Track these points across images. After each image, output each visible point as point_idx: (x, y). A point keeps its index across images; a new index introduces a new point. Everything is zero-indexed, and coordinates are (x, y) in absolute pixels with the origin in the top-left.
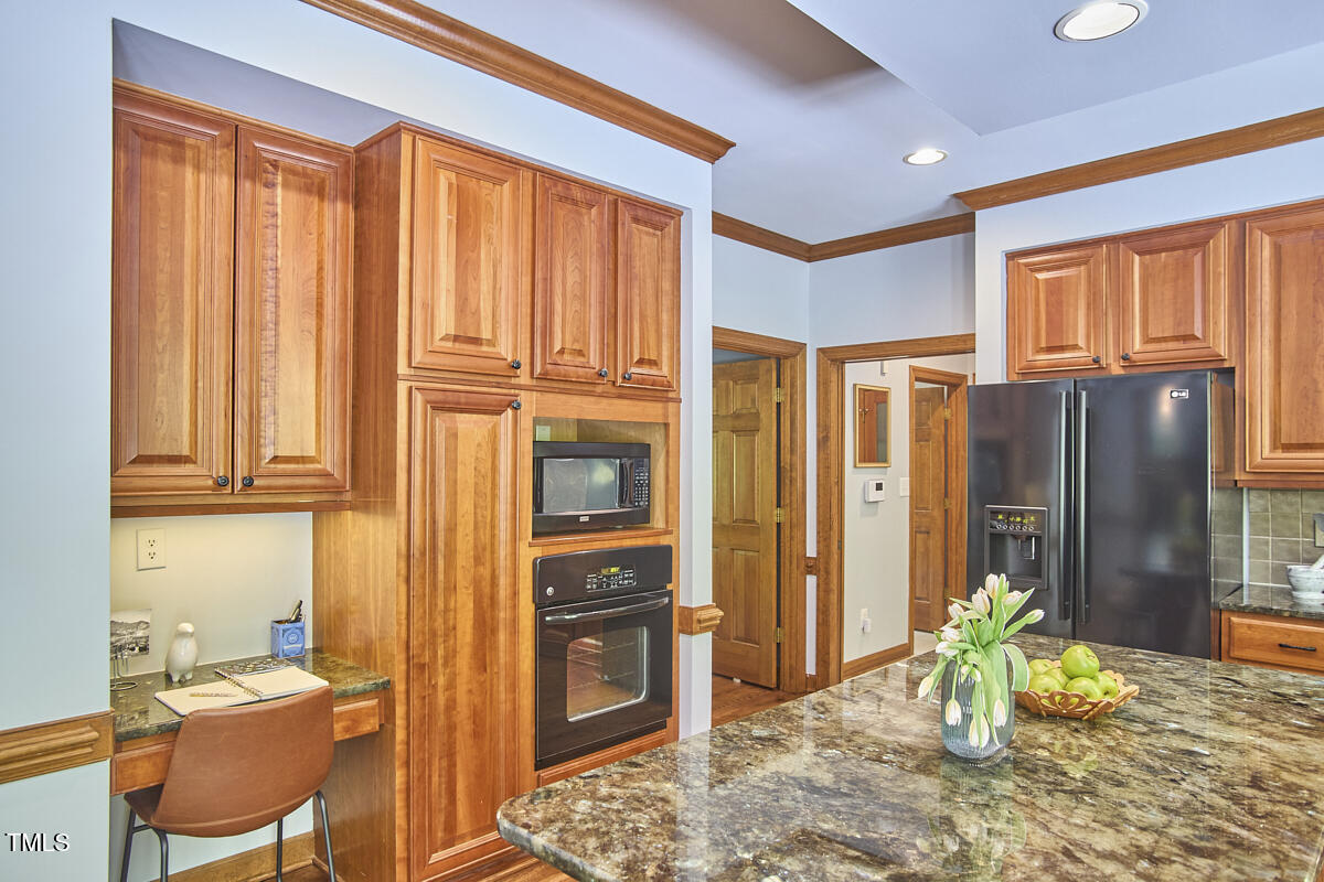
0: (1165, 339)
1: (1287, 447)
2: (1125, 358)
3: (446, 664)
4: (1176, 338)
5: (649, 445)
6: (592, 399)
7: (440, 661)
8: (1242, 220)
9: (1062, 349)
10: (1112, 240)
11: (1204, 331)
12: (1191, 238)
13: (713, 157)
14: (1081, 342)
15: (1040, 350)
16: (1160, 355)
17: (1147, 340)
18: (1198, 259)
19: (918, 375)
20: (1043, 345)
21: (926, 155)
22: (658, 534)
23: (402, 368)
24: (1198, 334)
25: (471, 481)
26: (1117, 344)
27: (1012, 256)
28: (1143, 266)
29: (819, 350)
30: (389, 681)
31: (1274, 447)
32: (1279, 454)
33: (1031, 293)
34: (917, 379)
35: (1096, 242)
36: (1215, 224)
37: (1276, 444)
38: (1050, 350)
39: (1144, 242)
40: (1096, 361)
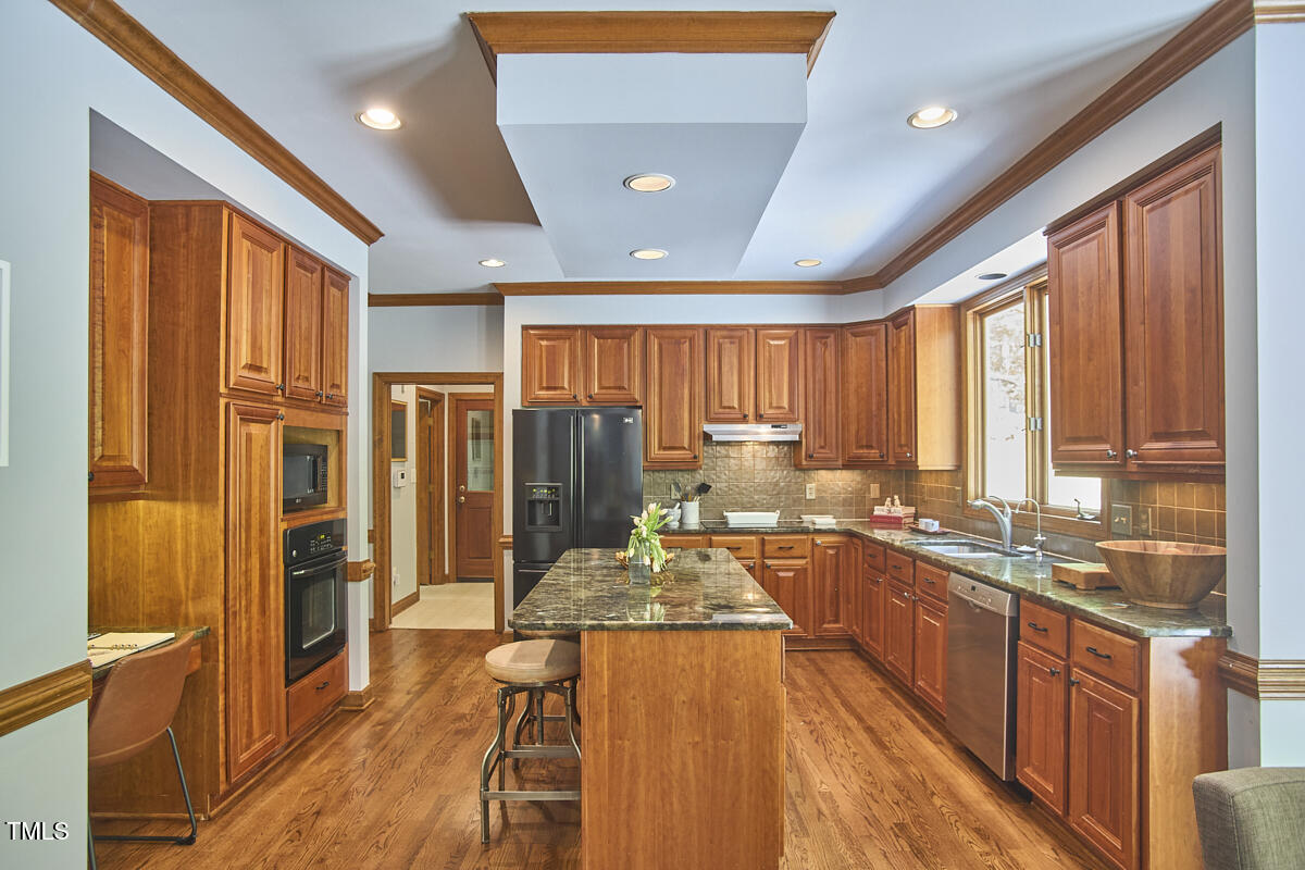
0: (609, 388)
1: (665, 449)
2: (590, 397)
3: (246, 612)
4: (615, 388)
5: (326, 446)
6: (309, 413)
7: (243, 610)
8: (647, 329)
9: (555, 388)
10: (585, 328)
11: (629, 386)
12: (622, 333)
13: (369, 240)
14: (566, 386)
15: (542, 388)
16: (608, 396)
17: (601, 388)
18: (626, 345)
19: (421, 395)
20: (544, 385)
21: (493, 263)
22: (333, 512)
23: (222, 389)
24: (626, 386)
25: (258, 473)
26: (585, 388)
27: (525, 328)
28: (600, 346)
29: (375, 374)
30: (209, 629)
31: (659, 449)
32: (661, 452)
33: (537, 352)
34: (420, 397)
35: (575, 328)
36: (634, 328)
37: (661, 447)
38: (548, 388)
39: (601, 331)
40: (575, 397)
